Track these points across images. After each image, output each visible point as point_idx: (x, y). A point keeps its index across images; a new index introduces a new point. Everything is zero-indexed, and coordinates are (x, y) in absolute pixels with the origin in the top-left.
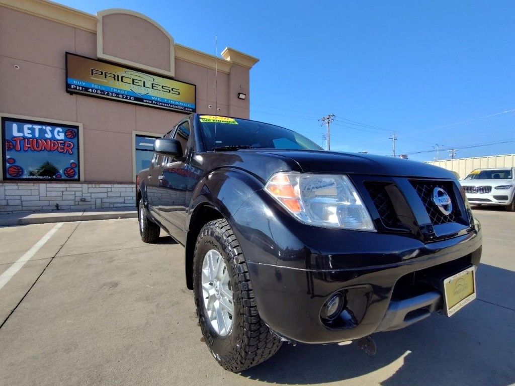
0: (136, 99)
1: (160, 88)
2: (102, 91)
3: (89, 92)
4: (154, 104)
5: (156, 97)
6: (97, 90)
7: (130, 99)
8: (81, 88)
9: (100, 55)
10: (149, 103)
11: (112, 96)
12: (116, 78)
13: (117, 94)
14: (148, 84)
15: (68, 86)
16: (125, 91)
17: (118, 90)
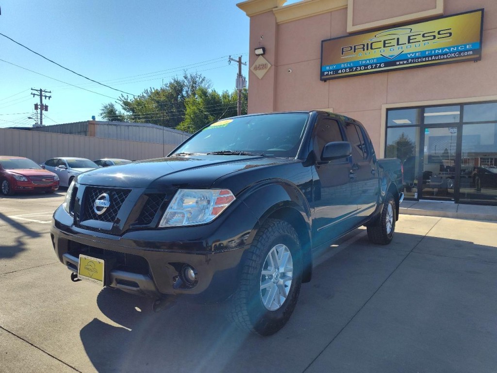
0: (387, 64)
1: (420, 38)
2: (351, 68)
3: (339, 73)
4: (411, 63)
5: (413, 53)
6: (346, 69)
7: (380, 67)
8: (332, 73)
9: (351, 29)
10: (403, 64)
11: (360, 70)
12: (365, 48)
13: (366, 66)
14: (404, 40)
15: (322, 74)
16: (373, 59)
17: (366, 61)
